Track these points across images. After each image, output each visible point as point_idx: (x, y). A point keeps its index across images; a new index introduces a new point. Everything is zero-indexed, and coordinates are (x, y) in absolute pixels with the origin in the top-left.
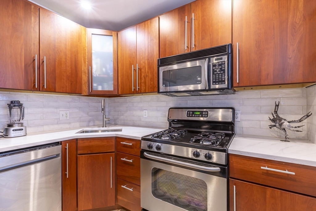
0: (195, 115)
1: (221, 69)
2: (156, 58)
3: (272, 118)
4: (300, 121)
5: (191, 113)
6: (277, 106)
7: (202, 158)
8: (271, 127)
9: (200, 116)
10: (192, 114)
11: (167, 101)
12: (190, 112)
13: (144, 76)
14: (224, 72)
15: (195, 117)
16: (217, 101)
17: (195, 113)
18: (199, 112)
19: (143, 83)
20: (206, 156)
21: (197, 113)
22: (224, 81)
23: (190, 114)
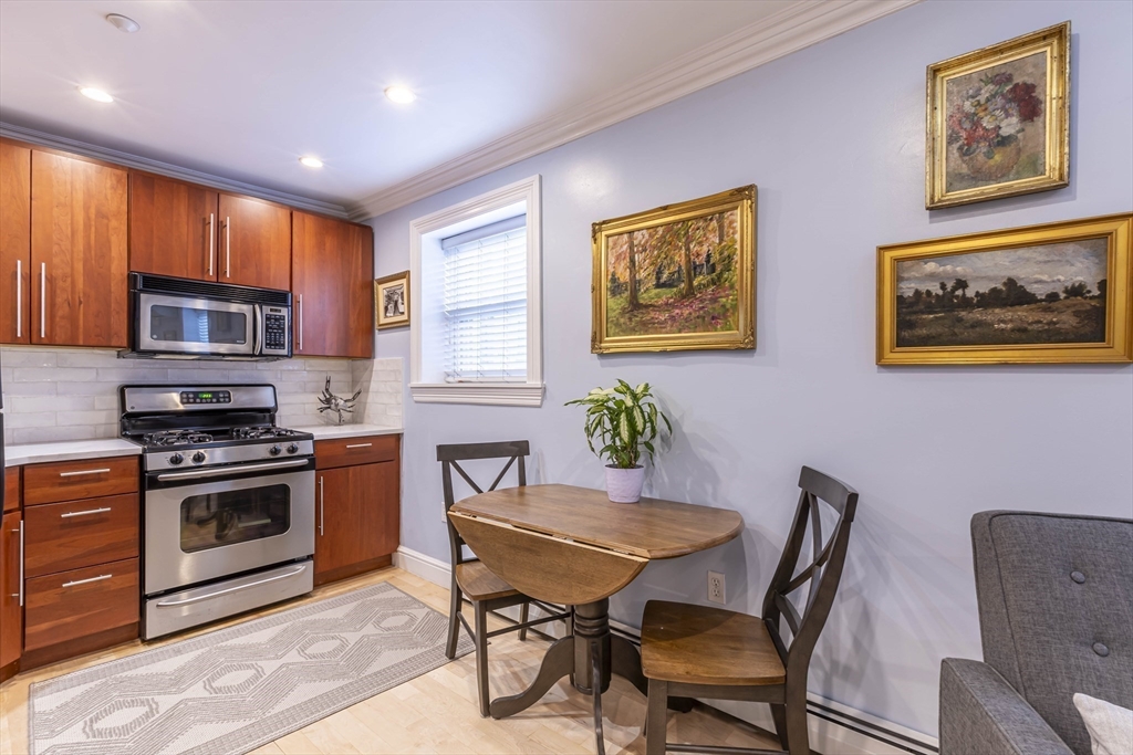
0: (201, 399)
1: (279, 326)
2: (118, 267)
3: (323, 398)
4: (354, 398)
5: (191, 396)
6: (328, 382)
7: (284, 453)
8: (322, 410)
9: (214, 400)
10: (195, 399)
11: (97, 369)
12: (187, 393)
13: (67, 300)
14: (284, 332)
15: (201, 403)
16: (236, 373)
17: (200, 396)
18: (209, 392)
19: (62, 317)
20: (289, 451)
21: (204, 396)
22: (284, 345)
23: (188, 398)
